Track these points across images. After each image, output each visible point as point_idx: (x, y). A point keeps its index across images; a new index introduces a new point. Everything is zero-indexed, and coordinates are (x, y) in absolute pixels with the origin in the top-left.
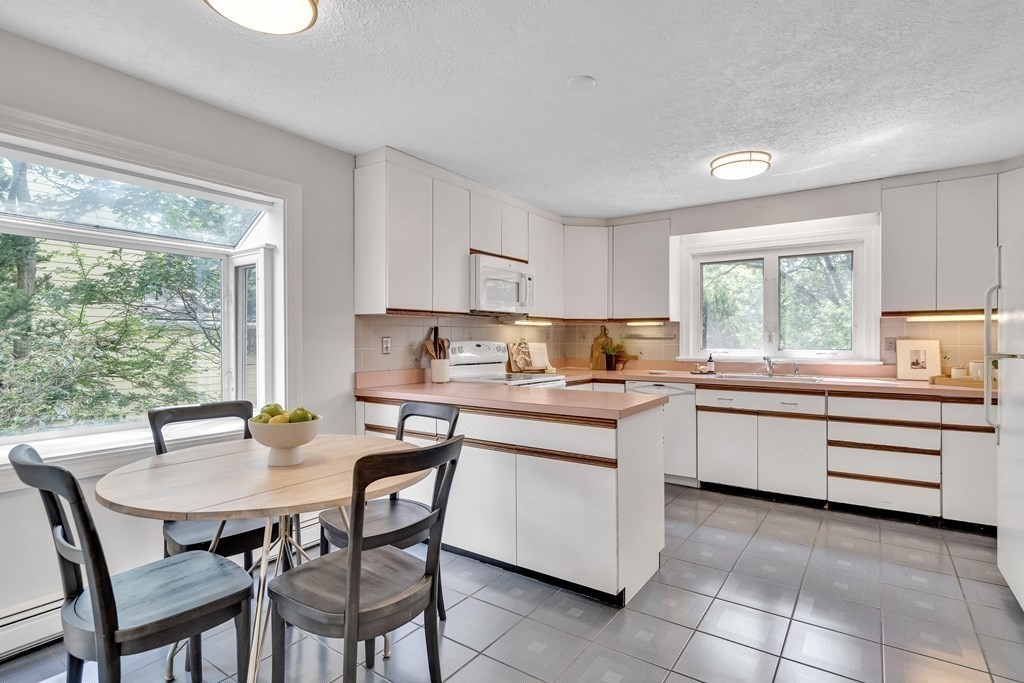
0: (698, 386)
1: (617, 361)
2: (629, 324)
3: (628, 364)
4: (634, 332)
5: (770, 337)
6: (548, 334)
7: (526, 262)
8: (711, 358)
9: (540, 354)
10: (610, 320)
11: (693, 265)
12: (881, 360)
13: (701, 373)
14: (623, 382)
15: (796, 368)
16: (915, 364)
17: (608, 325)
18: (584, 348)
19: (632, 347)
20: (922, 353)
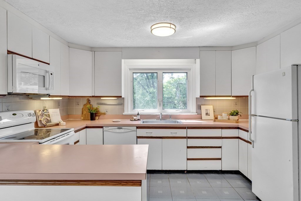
0: (137, 128)
1: (96, 116)
2: (102, 98)
3: (100, 117)
4: (103, 102)
5: (160, 104)
6: (59, 103)
7: (49, 64)
8: (138, 113)
9: (55, 115)
10: (93, 96)
11: (130, 73)
12: (196, 113)
13: (135, 120)
14: (102, 127)
15: (170, 117)
16: (207, 114)
17: (90, 99)
18: (78, 109)
19: (102, 109)
20: (208, 110)
